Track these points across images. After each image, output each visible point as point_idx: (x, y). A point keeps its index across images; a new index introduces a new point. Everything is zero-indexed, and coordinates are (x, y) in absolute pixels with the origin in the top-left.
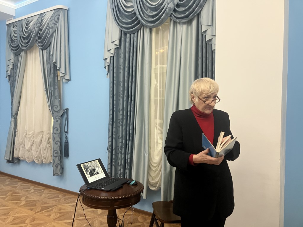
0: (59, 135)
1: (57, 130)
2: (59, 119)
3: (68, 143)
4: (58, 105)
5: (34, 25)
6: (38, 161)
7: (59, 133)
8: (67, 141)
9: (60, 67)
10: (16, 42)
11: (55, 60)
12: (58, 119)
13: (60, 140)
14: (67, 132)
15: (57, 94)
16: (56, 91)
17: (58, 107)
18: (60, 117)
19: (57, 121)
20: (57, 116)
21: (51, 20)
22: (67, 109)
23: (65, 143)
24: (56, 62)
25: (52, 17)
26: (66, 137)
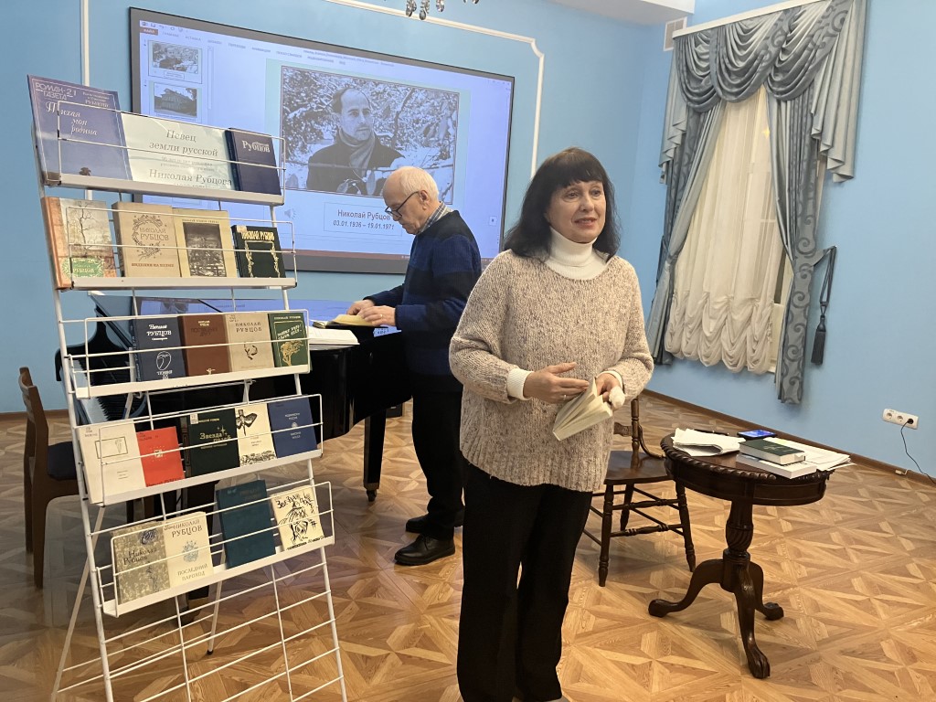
0: (805, 310)
1: (801, 299)
2: (810, 271)
3: (824, 330)
4: (810, 237)
5: (767, 38)
6: (735, 365)
7: (806, 306)
8: (824, 326)
9: (832, 146)
10: (703, 83)
11: (819, 128)
12: (805, 273)
13: (805, 323)
14: (825, 305)
15: (810, 211)
16: (810, 203)
17: (809, 242)
18: (812, 269)
19: (804, 277)
20: (804, 265)
21: (821, 25)
22: (834, 250)
23: (819, 329)
24: (821, 134)
25: (823, 17)
26: (823, 316)
